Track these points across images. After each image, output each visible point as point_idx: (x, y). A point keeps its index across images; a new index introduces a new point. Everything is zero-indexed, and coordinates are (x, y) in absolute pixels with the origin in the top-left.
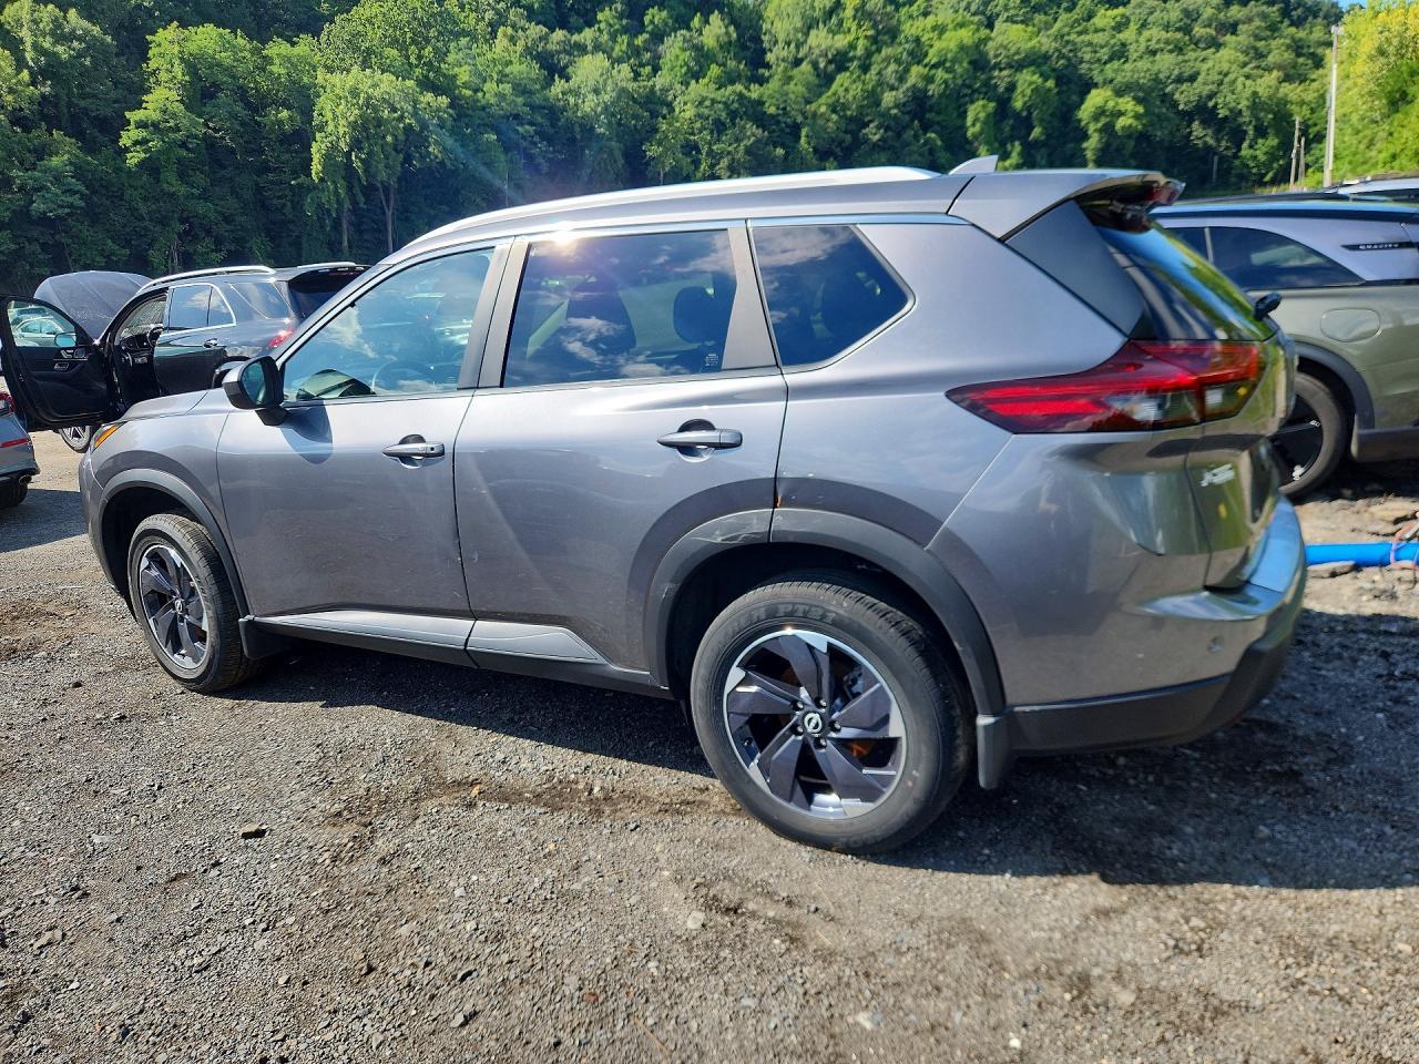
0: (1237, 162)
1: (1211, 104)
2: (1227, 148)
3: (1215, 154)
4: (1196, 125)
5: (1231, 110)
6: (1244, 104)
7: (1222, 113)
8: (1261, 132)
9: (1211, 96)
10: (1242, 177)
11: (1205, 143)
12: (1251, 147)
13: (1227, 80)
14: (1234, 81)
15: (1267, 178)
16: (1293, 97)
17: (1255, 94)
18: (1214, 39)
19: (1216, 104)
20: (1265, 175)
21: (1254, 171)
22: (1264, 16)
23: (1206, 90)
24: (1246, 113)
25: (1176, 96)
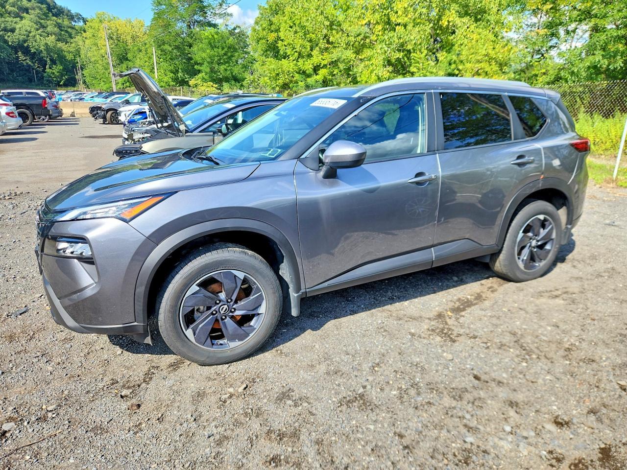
0: (45, 75)
1: (26, 45)
2: (38, 67)
3: (33, 69)
4: (20, 54)
5: (37, 50)
6: (42, 48)
7: (33, 50)
8: (53, 62)
9: (25, 41)
10: (49, 82)
11: (27, 63)
12: (50, 68)
13: (31, 35)
14: (34, 36)
15: (61, 83)
16: (64, 48)
17: (46, 44)
18: (18, 14)
19: (28, 45)
20: (60, 81)
21: (55, 79)
22: (41, 9)
23: (22, 37)
24: (44, 52)
25: (6, 38)
